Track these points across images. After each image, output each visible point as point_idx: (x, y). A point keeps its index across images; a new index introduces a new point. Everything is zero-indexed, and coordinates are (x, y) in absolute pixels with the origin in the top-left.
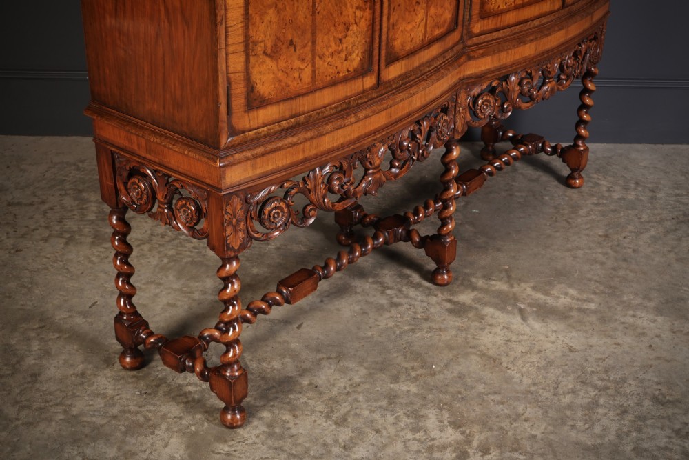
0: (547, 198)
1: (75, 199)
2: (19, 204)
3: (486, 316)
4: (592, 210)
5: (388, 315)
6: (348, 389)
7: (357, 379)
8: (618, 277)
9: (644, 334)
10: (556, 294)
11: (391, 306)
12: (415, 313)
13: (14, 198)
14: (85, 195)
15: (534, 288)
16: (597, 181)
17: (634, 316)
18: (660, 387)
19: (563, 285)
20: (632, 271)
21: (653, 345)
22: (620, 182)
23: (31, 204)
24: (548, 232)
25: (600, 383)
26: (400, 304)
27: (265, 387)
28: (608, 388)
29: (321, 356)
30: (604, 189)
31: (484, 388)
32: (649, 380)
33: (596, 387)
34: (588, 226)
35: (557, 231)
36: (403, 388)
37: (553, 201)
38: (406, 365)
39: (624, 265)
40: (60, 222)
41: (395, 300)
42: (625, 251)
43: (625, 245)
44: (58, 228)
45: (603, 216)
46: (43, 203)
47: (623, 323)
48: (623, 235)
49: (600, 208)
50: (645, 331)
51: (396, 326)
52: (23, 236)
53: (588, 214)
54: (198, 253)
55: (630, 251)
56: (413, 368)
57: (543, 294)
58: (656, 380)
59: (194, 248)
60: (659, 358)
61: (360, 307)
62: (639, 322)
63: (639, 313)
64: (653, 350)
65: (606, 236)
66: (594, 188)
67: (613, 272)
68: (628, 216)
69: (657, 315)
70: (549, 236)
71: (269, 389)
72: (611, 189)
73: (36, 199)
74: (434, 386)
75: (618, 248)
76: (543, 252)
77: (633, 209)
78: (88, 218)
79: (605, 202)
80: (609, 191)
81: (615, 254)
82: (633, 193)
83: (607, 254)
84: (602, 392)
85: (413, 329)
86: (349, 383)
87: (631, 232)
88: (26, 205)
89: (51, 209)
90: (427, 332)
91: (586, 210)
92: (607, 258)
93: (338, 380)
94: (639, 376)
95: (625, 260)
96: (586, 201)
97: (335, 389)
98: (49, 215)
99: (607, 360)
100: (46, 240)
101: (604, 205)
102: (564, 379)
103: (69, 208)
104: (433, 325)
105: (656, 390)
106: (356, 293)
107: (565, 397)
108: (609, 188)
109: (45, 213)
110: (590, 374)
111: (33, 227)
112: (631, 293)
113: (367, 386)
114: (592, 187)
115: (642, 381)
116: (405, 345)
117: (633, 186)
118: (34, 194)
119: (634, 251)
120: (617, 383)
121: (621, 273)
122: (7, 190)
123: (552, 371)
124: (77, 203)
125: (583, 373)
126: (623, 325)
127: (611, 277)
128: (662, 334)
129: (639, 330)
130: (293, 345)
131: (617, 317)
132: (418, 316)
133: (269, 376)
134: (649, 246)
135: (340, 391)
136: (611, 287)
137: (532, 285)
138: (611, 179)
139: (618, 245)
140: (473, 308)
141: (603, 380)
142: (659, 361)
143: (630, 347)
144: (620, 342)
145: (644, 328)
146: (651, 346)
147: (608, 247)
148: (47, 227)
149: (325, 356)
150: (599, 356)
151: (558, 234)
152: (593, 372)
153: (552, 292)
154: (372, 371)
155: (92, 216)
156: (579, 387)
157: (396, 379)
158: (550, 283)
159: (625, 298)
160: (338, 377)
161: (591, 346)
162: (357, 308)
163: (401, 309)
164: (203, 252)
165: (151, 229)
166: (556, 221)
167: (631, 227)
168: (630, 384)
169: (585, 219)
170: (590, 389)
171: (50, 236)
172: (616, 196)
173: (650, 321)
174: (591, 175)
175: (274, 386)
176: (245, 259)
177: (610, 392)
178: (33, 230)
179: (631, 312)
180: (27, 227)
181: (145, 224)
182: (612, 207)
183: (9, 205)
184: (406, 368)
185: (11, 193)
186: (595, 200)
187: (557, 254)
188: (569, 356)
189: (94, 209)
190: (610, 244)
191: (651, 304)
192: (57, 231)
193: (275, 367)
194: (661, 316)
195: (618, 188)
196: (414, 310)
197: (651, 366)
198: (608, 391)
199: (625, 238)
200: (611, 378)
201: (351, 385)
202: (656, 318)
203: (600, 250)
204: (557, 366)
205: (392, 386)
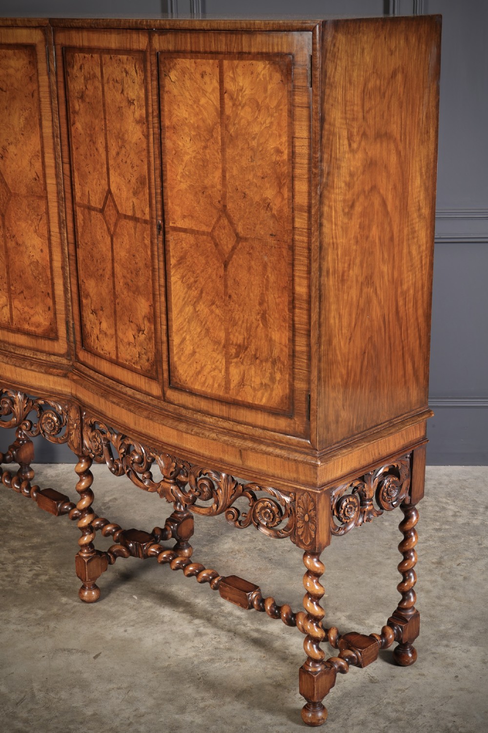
0: (387, 524)
3: (292, 645)
4: (431, 536)
5: (190, 645)
6: (131, 720)
7: (143, 710)
8: (441, 605)
9: (452, 665)
10: (371, 624)
11: (196, 636)
12: (219, 642)
15: (350, 618)
16: (444, 505)
17: (447, 646)
18: (455, 719)
19: (380, 614)
20: (456, 599)
21: (459, 676)
22: (469, 506)
24: (379, 559)
25: (394, 715)
26: (206, 634)
27: (47, 717)
28: (401, 720)
29: (111, 686)
30: (451, 513)
31: (271, 720)
32: (446, 712)
33: (388, 719)
34: (424, 552)
35: (388, 558)
36: (187, 719)
37: (392, 527)
38: (197, 696)
39: (450, 593)
41: (202, 629)
42: (455, 578)
43: (457, 572)
45: (442, 542)
47: (433, 653)
48: (458, 562)
49: (441, 534)
50: (455, 661)
51: (196, 656)
53: (427, 540)
54: (10, 582)
55: (460, 579)
56: (203, 699)
57: (357, 624)
58: (452, 711)
59: (7, 576)
60: (461, 689)
61: (163, 637)
62: (450, 652)
63: (453, 643)
64: (458, 681)
65: (439, 563)
66: (440, 512)
67: (437, 601)
68: (468, 543)
69: (471, 645)
70: (380, 563)
71: (51, 720)
72: (458, 514)
74: (220, 717)
75: (449, 576)
76: (368, 580)
77: (476, 534)
79: (447, 527)
80: (455, 515)
81: (444, 582)
82: (480, 518)
83: (435, 581)
84: (393, 724)
85: (212, 659)
86: (134, 713)
87: (466, 559)
90: (226, 662)
91: (425, 536)
92: (434, 587)
93: (124, 710)
94: (436, 707)
95: (453, 588)
96: (427, 526)
97: (118, 720)
99: (407, 691)
101: (446, 530)
102: (357, 710)
104: (234, 655)
105: (450, 722)
106: (163, 622)
107: (353, 729)
108: (455, 512)
110: (386, 706)
112: (450, 622)
113: (152, 716)
114: (437, 512)
115: (437, 713)
116: (200, 676)
117: (481, 510)
119: (465, 578)
120: (411, 714)
121: (446, 601)
123: (347, 702)
125: (378, 704)
126: (432, 656)
127: (433, 606)
128: (471, 665)
129: (449, 661)
130: (85, 676)
131: (429, 647)
132: (221, 646)
133: (54, 706)
134: (483, 573)
135: (122, 722)
136: (431, 616)
137: (348, 614)
138: (459, 503)
139: (450, 573)
140: (280, 638)
141: (397, 711)
142: (462, 692)
143: (434, 678)
144: (425, 673)
145: (454, 659)
146: (457, 677)
147: (438, 575)
149: (115, 686)
150: (399, 687)
151: (389, 561)
152: (388, 703)
153: (367, 622)
154: (160, 702)
156: (370, 718)
157: (182, 710)
158: (367, 612)
159: (442, 628)
160: (124, 708)
161: (393, 677)
162: (160, 637)
163: (205, 639)
164: (16, 581)
166: (390, 548)
167: (468, 554)
168: (425, 716)
169: (423, 544)
170: (381, 721)
172: (460, 521)
173: (463, 652)
174: (440, 499)
175: (56, 717)
176: (57, 588)
177: (401, 723)
179: (445, 642)
182: (454, 533)
184: (196, 699)
186: (437, 525)
187: (383, 582)
188: (368, 687)
190: (441, 572)
191: (469, 634)
193: (63, 697)
194: (476, 645)
195: (465, 513)
196: (219, 640)
197: (451, 697)
198: (399, 723)
199: (458, 565)
200: (406, 710)
201: (136, 715)
202: (470, 648)
203: (428, 578)
204: (353, 697)
205: (177, 716)
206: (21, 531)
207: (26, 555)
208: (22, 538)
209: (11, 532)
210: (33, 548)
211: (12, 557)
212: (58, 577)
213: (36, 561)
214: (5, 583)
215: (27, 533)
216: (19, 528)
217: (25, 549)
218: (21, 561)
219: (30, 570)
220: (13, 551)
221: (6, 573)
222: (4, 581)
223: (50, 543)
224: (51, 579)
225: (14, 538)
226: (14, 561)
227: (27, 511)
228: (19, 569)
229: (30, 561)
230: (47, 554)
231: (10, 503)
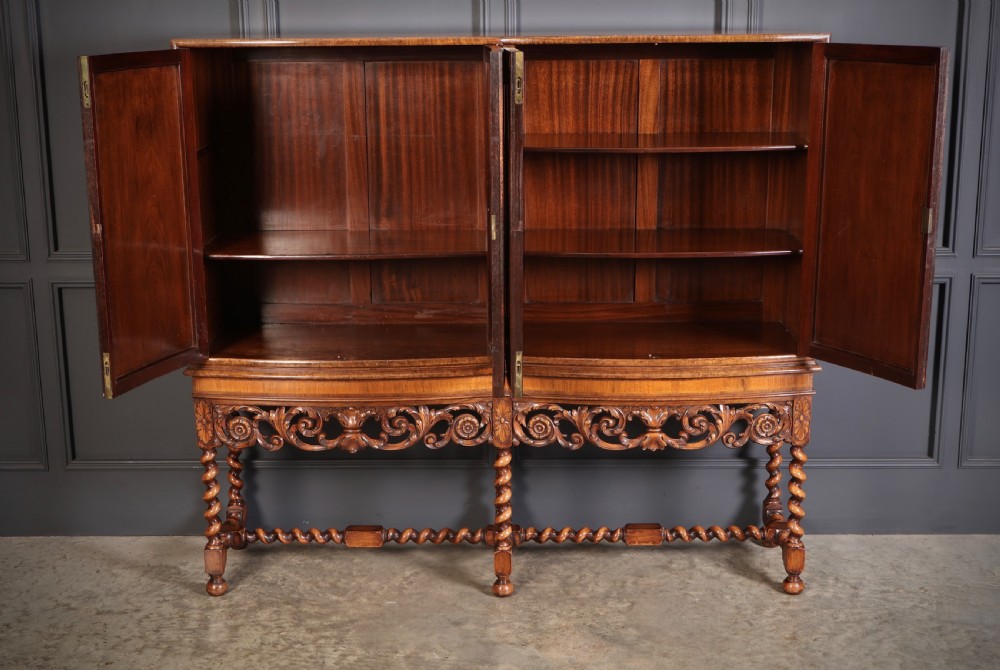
1: (175, 606)
2: (109, 612)
13: (104, 606)
14: (186, 601)
23: (124, 613)
40: (157, 631)
44: (154, 637)
46: (138, 611)
52: (113, 648)
73: (130, 607)
78: (189, 627)
88: (118, 613)
89: (147, 617)
98: (145, 623)
100: (140, 651)
103: (168, 616)
109: (140, 621)
111: (125, 638)
118: (127, 601)
122: (96, 597)
124: (176, 610)
148: (141, 637)
155: (193, 625)
165: (261, 638)
171: (144, 647)
178: (126, 641)
180: (118, 637)
181: (255, 632)
183: (98, 613)
185: (101, 600)
189: (197, 616)
192: (153, 641)
206: (317, 609)
207: (327, 634)
208: (319, 616)
209: (304, 609)
210: (333, 626)
211: (311, 637)
212: (368, 657)
213: (340, 641)
214: (309, 664)
215: (324, 611)
216: (313, 605)
217: (325, 628)
218: (322, 641)
219: (335, 651)
220: (311, 630)
221: (308, 654)
222: (307, 662)
223: (352, 621)
224: (360, 660)
225: (310, 616)
226: (314, 642)
227: (319, 587)
228: (322, 649)
229: (333, 641)
230: (350, 633)
231: (298, 579)
